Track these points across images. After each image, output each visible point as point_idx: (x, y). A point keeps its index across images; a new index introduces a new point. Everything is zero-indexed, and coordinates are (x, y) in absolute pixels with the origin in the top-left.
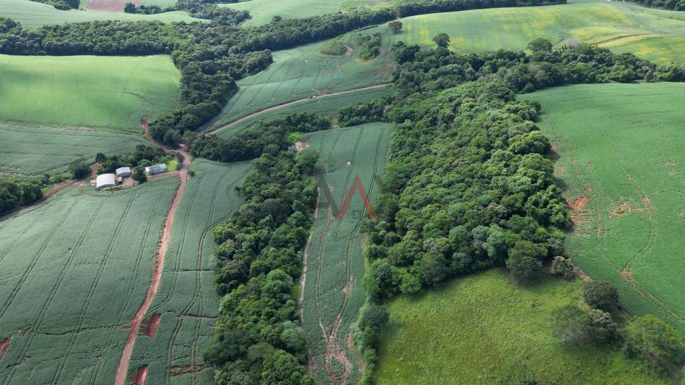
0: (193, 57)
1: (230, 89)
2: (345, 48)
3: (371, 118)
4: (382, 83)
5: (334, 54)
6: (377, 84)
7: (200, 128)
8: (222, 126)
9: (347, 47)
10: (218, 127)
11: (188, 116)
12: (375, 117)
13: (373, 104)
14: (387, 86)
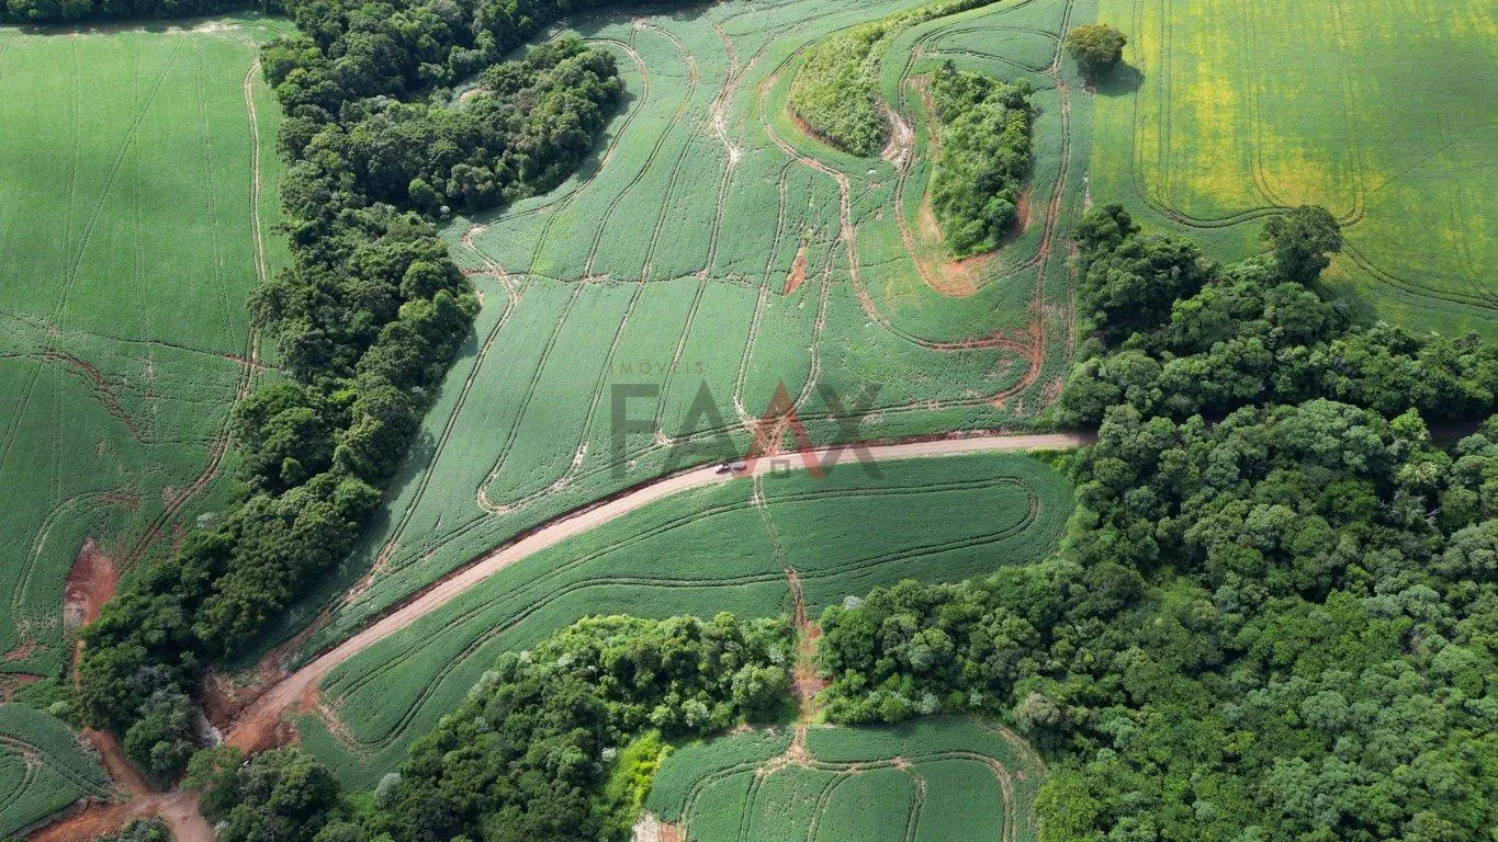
0: (335, 79)
1: (435, 342)
2: (883, 120)
3: (957, 697)
4: (1017, 428)
5: (838, 143)
6: (995, 430)
7: (294, 617)
8: (373, 619)
9: (892, 116)
10: (357, 629)
11: (236, 588)
12: (975, 698)
13: (975, 618)
14: (1037, 455)
